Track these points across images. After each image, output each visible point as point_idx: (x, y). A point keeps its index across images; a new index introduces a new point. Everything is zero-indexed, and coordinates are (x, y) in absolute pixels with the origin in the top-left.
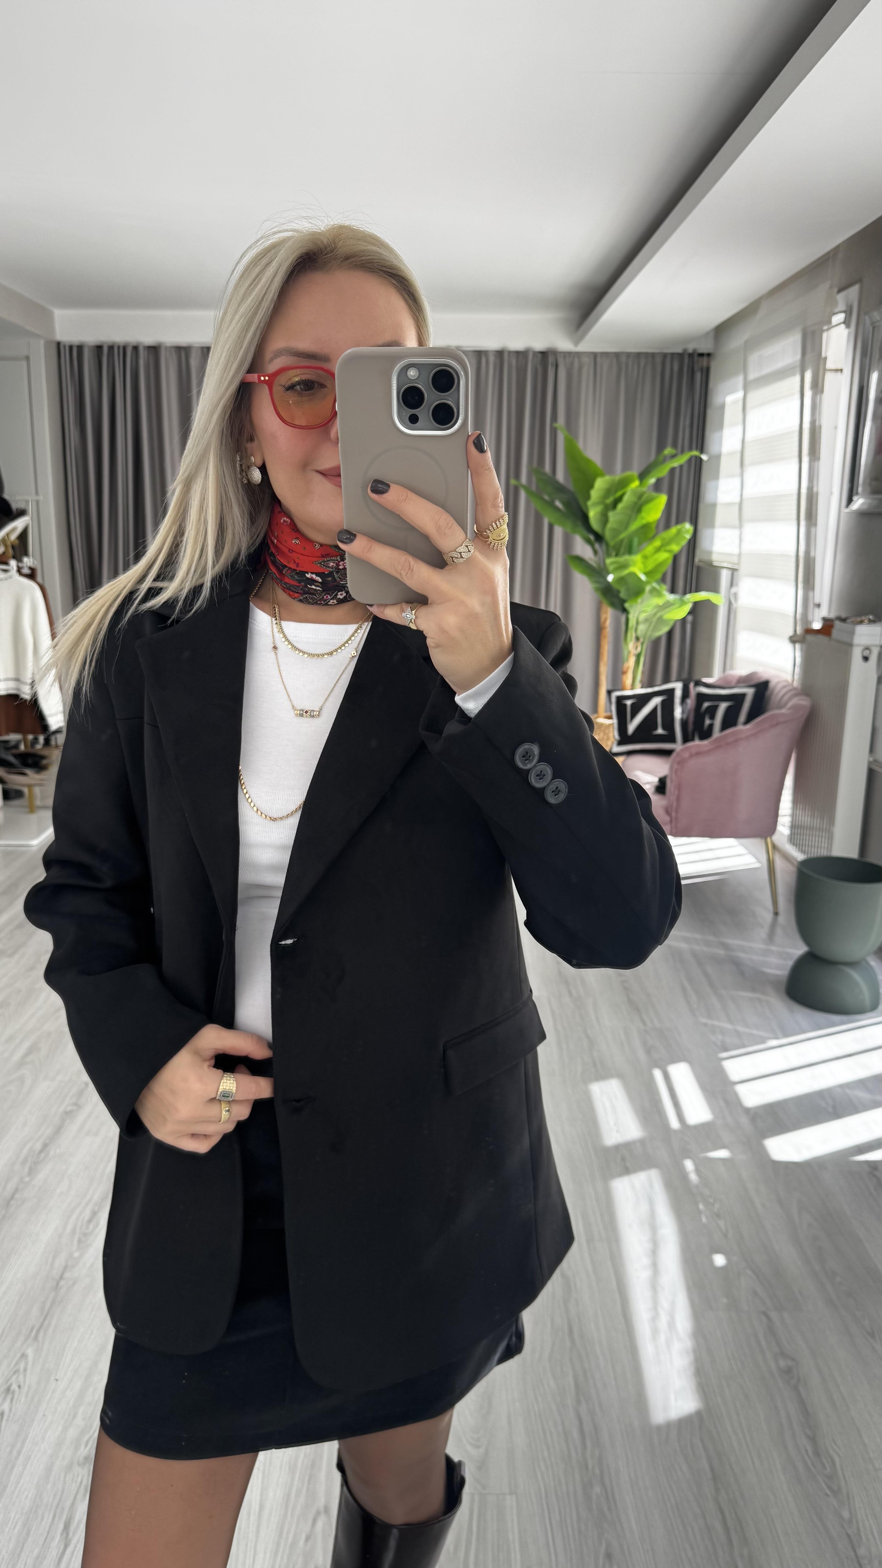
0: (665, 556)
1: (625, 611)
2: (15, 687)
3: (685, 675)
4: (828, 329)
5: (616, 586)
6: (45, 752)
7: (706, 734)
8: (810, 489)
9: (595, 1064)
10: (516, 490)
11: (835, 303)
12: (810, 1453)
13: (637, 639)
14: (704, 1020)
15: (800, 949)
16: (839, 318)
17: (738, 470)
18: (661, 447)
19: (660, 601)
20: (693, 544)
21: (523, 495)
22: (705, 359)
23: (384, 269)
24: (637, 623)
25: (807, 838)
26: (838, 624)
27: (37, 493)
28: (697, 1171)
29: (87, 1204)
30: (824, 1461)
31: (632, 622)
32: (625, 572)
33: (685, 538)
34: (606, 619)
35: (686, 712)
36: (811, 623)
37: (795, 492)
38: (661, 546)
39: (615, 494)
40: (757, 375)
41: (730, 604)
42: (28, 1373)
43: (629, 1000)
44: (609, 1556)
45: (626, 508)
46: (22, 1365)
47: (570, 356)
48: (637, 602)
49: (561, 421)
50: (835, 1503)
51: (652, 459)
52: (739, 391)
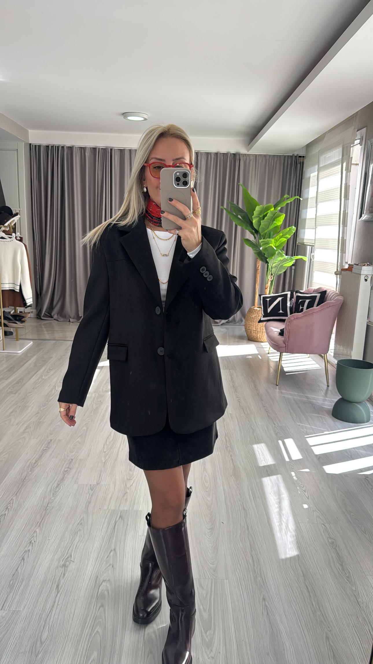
0: (284, 240)
1: (267, 262)
2: (13, 287)
3: (291, 289)
4: (353, 146)
5: (263, 252)
6: (24, 315)
7: (300, 311)
8: (344, 211)
9: (255, 438)
11: (356, 135)
12: (340, 569)
13: (272, 274)
14: (299, 424)
15: (338, 397)
16: (358, 142)
17: (315, 205)
18: (283, 195)
19: (281, 259)
20: (296, 235)
22: (302, 158)
23: (181, 137)
24: (272, 268)
26: (355, 266)
28: (296, 476)
30: (346, 572)
31: (270, 267)
32: (268, 246)
33: (293, 232)
34: (259, 266)
35: (292, 304)
36: (344, 266)
37: (338, 213)
38: (282, 236)
39: (264, 213)
40: (323, 165)
41: (311, 259)
42: (37, 537)
43: (268, 416)
44: (264, 599)
45: (268, 219)
46: (35, 535)
47: (245, 156)
48: (272, 258)
49: (241, 182)
50: (350, 585)
51: (279, 199)
52: (316, 172)
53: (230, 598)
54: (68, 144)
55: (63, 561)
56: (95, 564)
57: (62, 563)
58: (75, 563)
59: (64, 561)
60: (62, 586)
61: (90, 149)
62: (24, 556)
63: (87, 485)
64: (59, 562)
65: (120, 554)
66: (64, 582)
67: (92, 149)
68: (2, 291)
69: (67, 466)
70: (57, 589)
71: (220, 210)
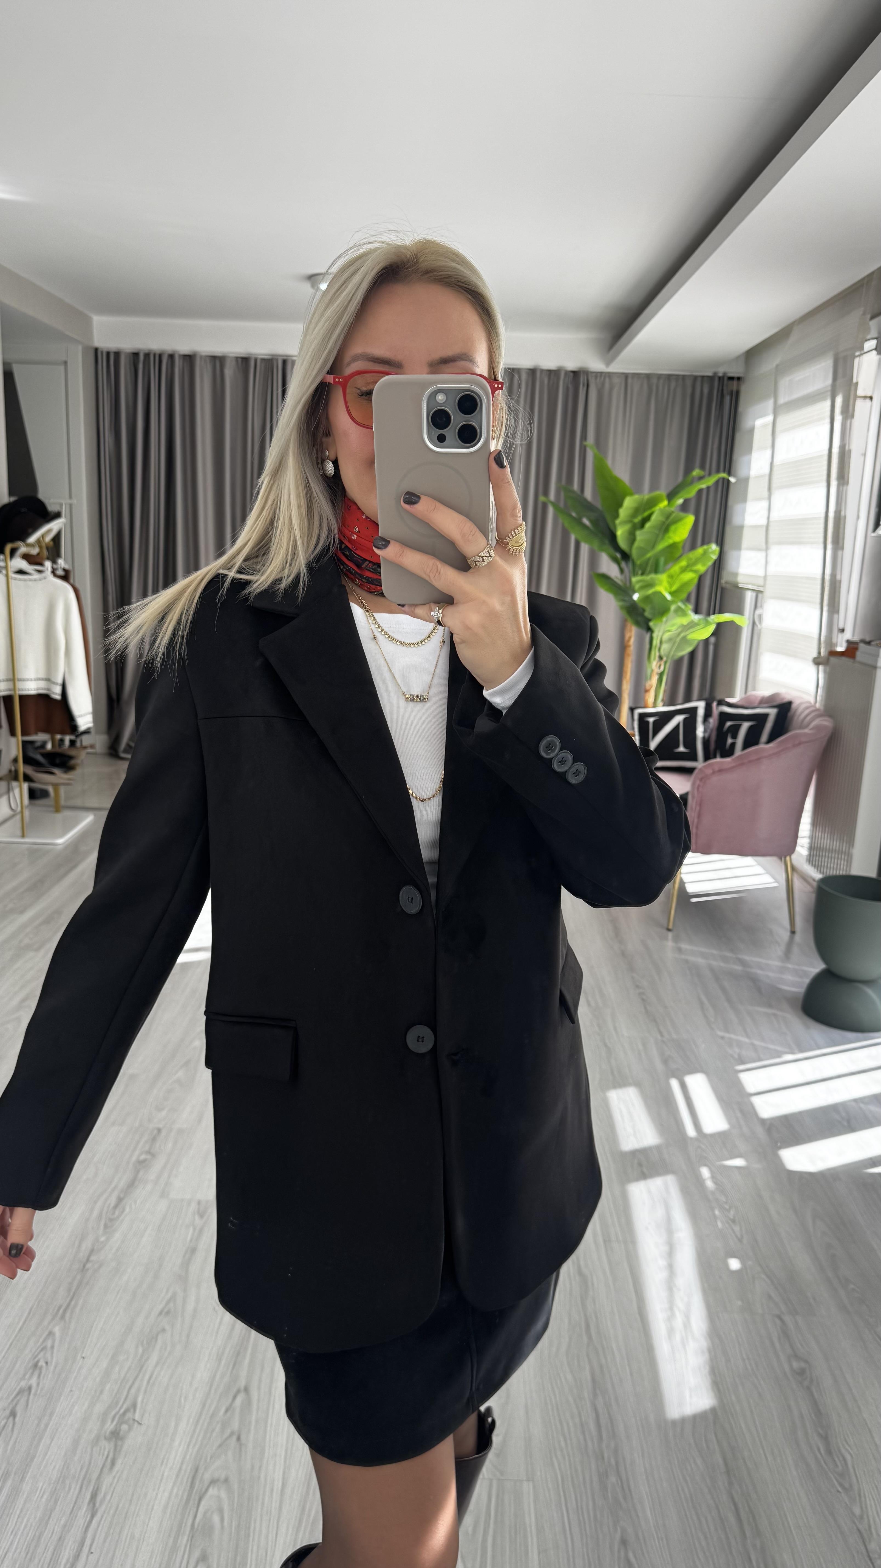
0: (690, 576)
1: (649, 630)
2: (46, 687)
3: (706, 695)
4: (859, 356)
5: (641, 605)
6: (73, 752)
7: (728, 752)
8: (838, 513)
9: (612, 1073)
10: (545, 506)
11: (868, 330)
12: (823, 1452)
13: (661, 658)
14: (721, 1034)
15: (816, 967)
16: (871, 344)
17: (766, 494)
18: (688, 470)
19: (684, 621)
20: (719, 565)
21: (551, 511)
22: (735, 382)
23: (460, 284)
24: (661, 642)
25: (826, 860)
26: (862, 646)
27: (70, 497)
28: (713, 1177)
29: (113, 1190)
30: (836, 1459)
31: (656, 642)
32: (651, 591)
33: (712, 558)
34: (630, 638)
35: (709, 731)
36: (836, 645)
37: (823, 515)
38: (687, 566)
39: (644, 512)
40: (787, 400)
41: (754, 623)
42: (55, 1350)
43: (647, 1011)
44: (624, 1542)
45: (653, 527)
46: (49, 1344)
47: (601, 377)
48: (662, 621)
49: (591, 440)
50: (846, 1500)
51: (680, 480)
52: (769, 415)
53: (535, 1539)
54: (183, 347)
55: (113, 1421)
56: (194, 1431)
57: (110, 1426)
58: (144, 1427)
59: (115, 1422)
60: (105, 1495)
61: (235, 360)
62: (16, 1405)
63: (189, 1202)
64: (103, 1422)
65: (259, 1400)
66: (111, 1485)
67: (240, 360)
68: (21, 696)
69: (147, 1148)
70: (92, 1504)
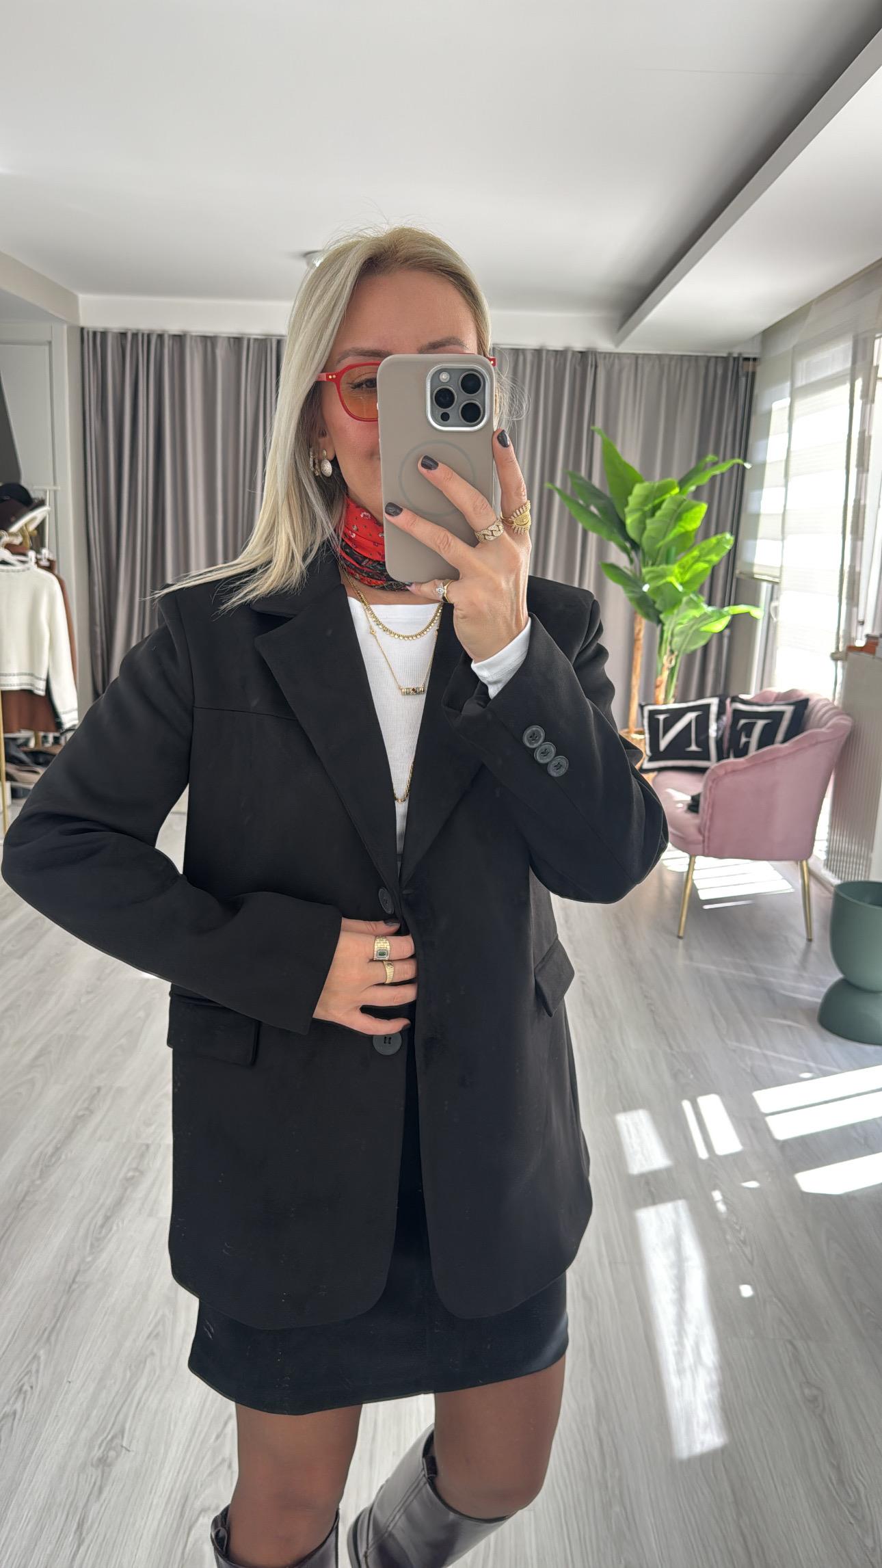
0: (703, 566)
1: (660, 622)
2: (29, 683)
3: (720, 692)
5: (651, 597)
7: (741, 752)
8: (857, 501)
10: (551, 493)
12: (835, 1482)
13: (672, 652)
14: (732, 1044)
15: (834, 976)
17: (782, 480)
18: (701, 455)
19: (696, 613)
20: (733, 555)
21: (557, 498)
22: (751, 363)
23: (442, 268)
24: (672, 635)
25: (844, 864)
27: (55, 483)
28: (726, 1201)
29: (100, 1208)
30: (849, 1490)
31: (667, 635)
32: (661, 582)
33: (725, 548)
34: (640, 631)
35: (722, 729)
36: (854, 640)
37: (842, 503)
38: (699, 557)
39: (654, 500)
40: (804, 383)
41: (770, 617)
42: (40, 1375)
43: (655, 1023)
45: (664, 515)
46: (34, 1367)
47: (610, 357)
48: (673, 614)
49: (599, 424)
50: (859, 1532)
51: (693, 465)
52: (786, 398)
54: (174, 328)
55: (100, 1447)
56: (184, 1458)
57: (97, 1453)
58: (132, 1454)
59: (102, 1448)
60: (92, 1523)
61: (226, 340)
64: (91, 1448)
66: (99, 1513)
67: (232, 340)
68: (4, 693)
69: (134, 1165)
70: (78, 1533)
71: (546, 492)
